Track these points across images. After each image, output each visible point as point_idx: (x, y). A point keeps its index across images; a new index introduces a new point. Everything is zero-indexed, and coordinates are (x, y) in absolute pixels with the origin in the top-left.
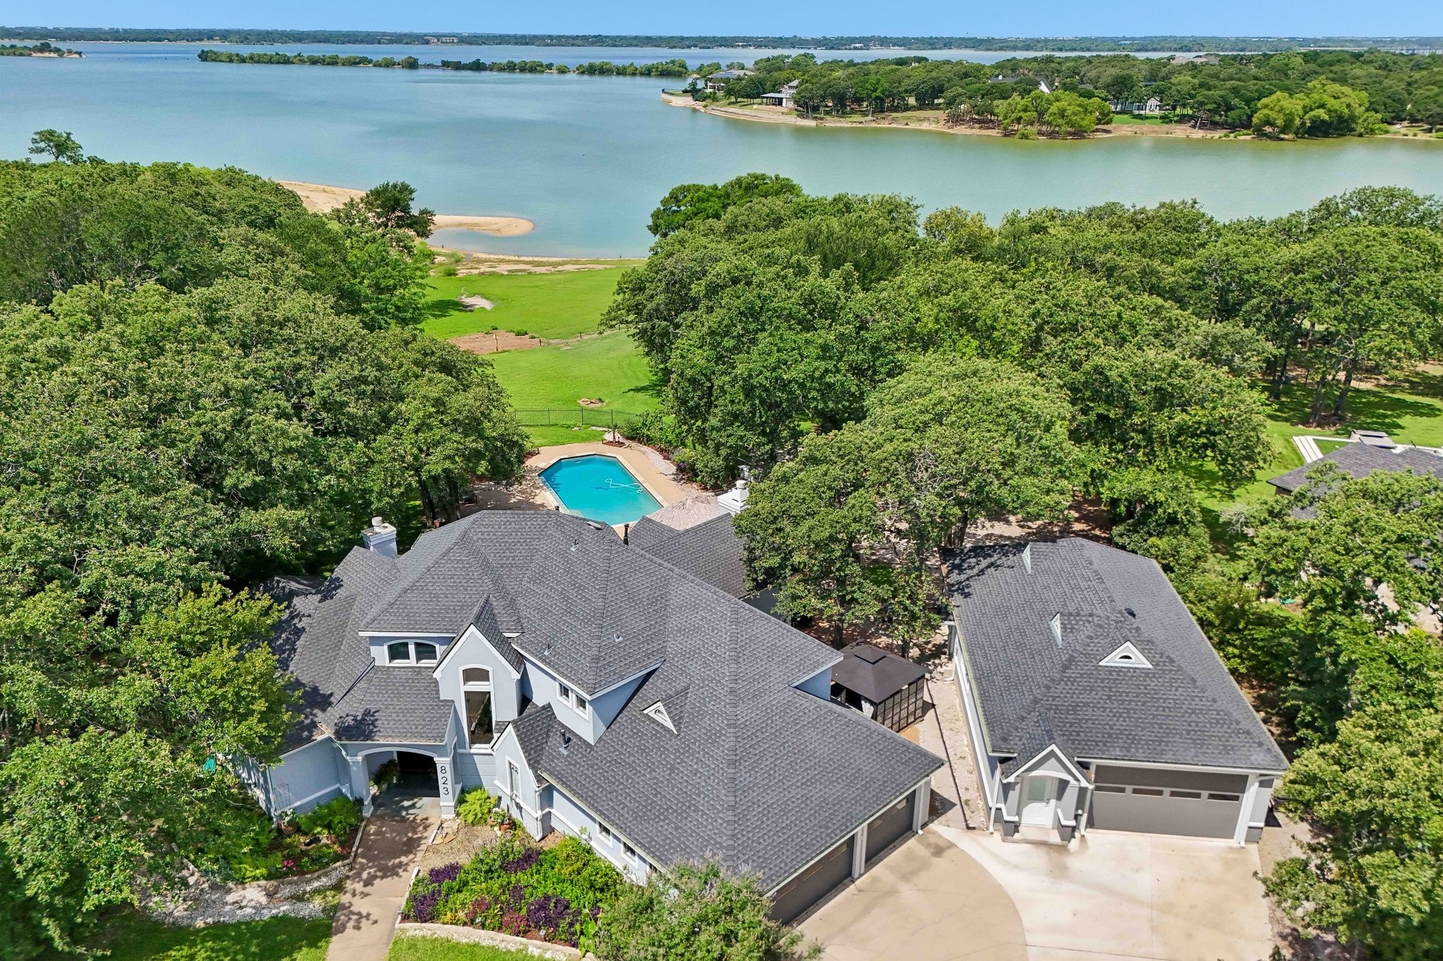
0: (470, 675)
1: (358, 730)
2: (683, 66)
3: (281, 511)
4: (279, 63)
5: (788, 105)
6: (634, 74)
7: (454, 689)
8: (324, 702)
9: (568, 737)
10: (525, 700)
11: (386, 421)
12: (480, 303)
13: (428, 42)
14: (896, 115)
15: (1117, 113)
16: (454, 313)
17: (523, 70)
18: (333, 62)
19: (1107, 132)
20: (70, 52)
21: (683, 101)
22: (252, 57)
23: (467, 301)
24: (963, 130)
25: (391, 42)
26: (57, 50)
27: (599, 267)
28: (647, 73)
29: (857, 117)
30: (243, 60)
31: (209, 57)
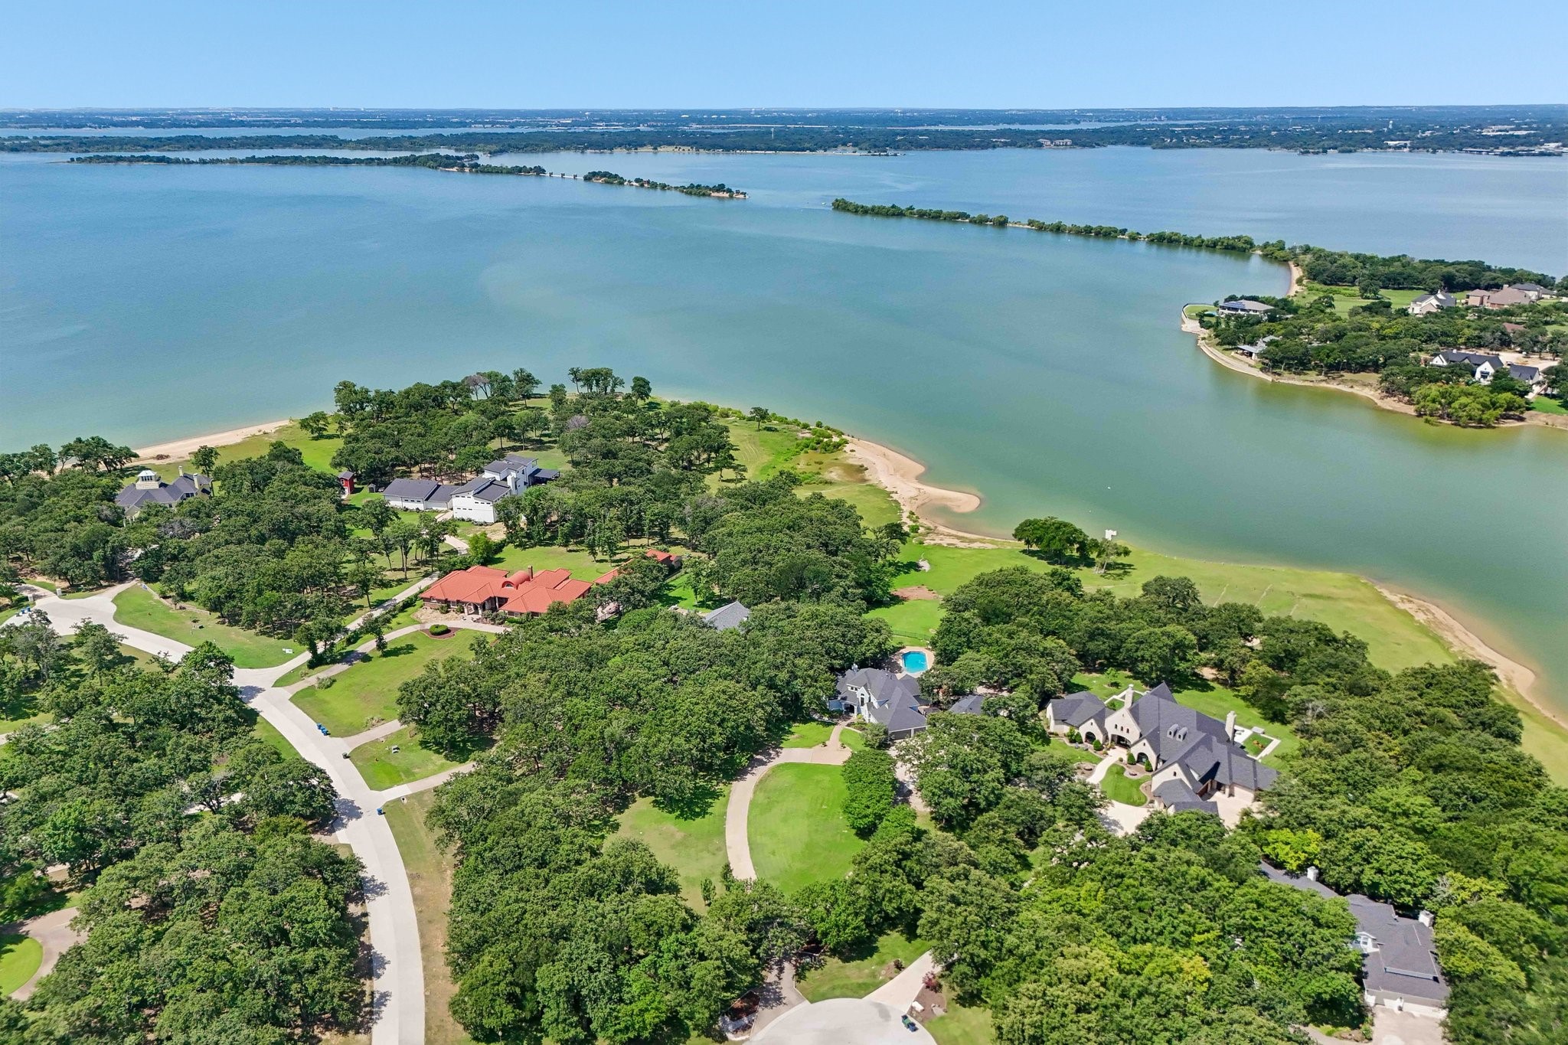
0: (862, 695)
2: (1249, 242)
3: (838, 661)
5: (1256, 358)
6: (1200, 246)
7: (859, 697)
8: (840, 693)
9: (874, 707)
10: (870, 701)
12: (925, 565)
13: (1041, 145)
14: (1347, 376)
15: (1553, 397)
16: (913, 571)
17: (1098, 234)
18: (936, 217)
19: (1522, 419)
20: (738, 192)
21: (1192, 326)
22: (873, 209)
23: (921, 563)
24: (1390, 404)
25: (1005, 145)
26: (729, 191)
27: (990, 546)
28: (1212, 246)
29: (1312, 375)
30: (865, 211)
31: (841, 206)
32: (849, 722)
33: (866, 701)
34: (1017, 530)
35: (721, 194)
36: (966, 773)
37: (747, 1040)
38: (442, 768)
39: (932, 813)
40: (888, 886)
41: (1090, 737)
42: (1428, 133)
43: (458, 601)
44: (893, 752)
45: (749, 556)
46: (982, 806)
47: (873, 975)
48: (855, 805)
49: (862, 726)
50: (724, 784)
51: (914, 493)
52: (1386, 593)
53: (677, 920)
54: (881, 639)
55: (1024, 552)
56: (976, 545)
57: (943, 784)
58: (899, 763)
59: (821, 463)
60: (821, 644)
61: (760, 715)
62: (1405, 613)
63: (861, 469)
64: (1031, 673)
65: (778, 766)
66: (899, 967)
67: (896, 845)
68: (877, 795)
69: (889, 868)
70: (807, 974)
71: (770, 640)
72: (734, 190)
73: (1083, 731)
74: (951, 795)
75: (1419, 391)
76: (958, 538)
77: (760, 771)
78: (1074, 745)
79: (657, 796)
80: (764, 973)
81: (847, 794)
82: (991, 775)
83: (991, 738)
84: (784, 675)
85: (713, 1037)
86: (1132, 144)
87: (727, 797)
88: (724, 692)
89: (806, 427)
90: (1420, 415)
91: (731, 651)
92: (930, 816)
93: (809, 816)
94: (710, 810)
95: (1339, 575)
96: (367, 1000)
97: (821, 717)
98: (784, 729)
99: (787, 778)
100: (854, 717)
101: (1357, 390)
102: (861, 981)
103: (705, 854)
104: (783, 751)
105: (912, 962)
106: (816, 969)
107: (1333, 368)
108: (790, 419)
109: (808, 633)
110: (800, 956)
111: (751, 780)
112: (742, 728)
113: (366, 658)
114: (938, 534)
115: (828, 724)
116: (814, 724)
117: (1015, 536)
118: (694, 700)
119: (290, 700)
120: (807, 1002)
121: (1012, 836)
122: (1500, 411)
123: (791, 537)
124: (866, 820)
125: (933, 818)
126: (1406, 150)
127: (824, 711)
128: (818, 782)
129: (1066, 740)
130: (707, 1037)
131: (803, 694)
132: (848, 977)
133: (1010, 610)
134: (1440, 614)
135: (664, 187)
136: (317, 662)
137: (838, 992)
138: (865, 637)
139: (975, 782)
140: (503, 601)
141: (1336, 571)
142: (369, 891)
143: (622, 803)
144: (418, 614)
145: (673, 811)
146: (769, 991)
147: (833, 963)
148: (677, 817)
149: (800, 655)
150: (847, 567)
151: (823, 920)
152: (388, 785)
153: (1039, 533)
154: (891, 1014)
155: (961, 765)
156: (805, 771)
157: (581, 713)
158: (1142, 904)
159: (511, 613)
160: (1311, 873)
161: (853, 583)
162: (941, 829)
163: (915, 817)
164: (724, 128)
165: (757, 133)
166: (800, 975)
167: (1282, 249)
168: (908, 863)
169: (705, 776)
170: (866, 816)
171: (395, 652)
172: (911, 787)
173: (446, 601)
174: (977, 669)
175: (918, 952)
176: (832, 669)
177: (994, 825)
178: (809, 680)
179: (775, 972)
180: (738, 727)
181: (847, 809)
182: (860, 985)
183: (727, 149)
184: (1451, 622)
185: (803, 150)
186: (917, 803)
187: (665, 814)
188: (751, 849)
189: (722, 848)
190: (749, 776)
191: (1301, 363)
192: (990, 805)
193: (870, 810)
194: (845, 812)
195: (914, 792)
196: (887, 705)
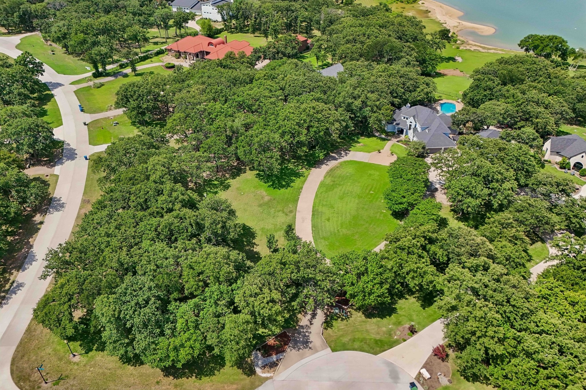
0: (411, 122)
1: (398, 124)
3: (398, 100)
7: (408, 124)
8: (395, 121)
9: (418, 131)
10: (415, 127)
11: (415, 90)
12: (459, 59)
16: (451, 62)
23: (457, 58)
32: (399, 139)
33: (413, 126)
34: (521, 41)
36: (487, 181)
37: (271, 378)
39: (451, 206)
40: (413, 266)
41: (578, 166)
43: (185, 52)
44: (429, 160)
45: (351, 38)
46: (495, 207)
47: (390, 333)
48: (394, 194)
49: (407, 142)
50: (306, 169)
51: (456, 24)
53: (222, 273)
54: (428, 90)
57: (468, 187)
58: (432, 169)
59: (404, 8)
60: (388, 87)
61: (336, 126)
63: (427, 12)
64: (537, 118)
65: (345, 162)
66: (413, 331)
67: (424, 232)
68: (412, 190)
69: (416, 251)
70: (334, 323)
71: (353, 81)
73: (573, 162)
74: (472, 196)
76: (481, 47)
77: (332, 164)
78: (563, 170)
79: (260, 171)
80: (299, 316)
81: (389, 186)
82: (507, 185)
83: (508, 158)
84: (358, 103)
85: (244, 369)
87: (306, 177)
88: (314, 108)
91: (326, 84)
92: (449, 208)
93: (360, 197)
94: (292, 184)
96: (7, 287)
97: (380, 135)
98: (354, 140)
99: (350, 170)
100: (403, 137)
102: (378, 337)
103: (280, 214)
104: (351, 153)
105: (424, 327)
106: (342, 320)
109: (380, 80)
110: (331, 306)
111: (325, 168)
112: (322, 133)
113: (125, 76)
114: (468, 44)
115: (384, 140)
116: (375, 138)
117: (520, 45)
118: (292, 111)
119: (74, 92)
120: (329, 349)
121: (522, 235)
123: (380, 31)
124: (401, 206)
125: (452, 210)
127: (383, 131)
128: (370, 175)
129: (557, 167)
130: (239, 368)
131: (370, 117)
132: (367, 331)
133: (523, 77)
136: (98, 75)
137: (357, 344)
138: (418, 87)
139: (492, 189)
140: (208, 53)
142: (52, 207)
143: (236, 172)
144: (164, 58)
145: (268, 182)
146: (299, 333)
147: (358, 316)
148: (269, 186)
149: (373, 92)
150: (413, 49)
151: (353, 284)
152: (102, 143)
153: (537, 43)
154: (401, 376)
155: (485, 174)
156: (362, 166)
157: (216, 110)
161: (415, 59)
162: (457, 219)
163: (440, 208)
166: (328, 324)
168: (433, 248)
169: (295, 162)
170: (401, 203)
171: (141, 74)
172: (438, 186)
173: (179, 52)
174: (498, 111)
175: (431, 319)
176: (393, 104)
177: (508, 224)
178: (375, 109)
179: (309, 317)
180: (320, 132)
181: (388, 197)
182: (376, 342)
186: (441, 198)
187: (262, 183)
188: (313, 215)
189: (293, 212)
190: (324, 166)
192: (501, 208)
193: (405, 200)
194: (385, 198)
195: (439, 190)
196: (427, 130)
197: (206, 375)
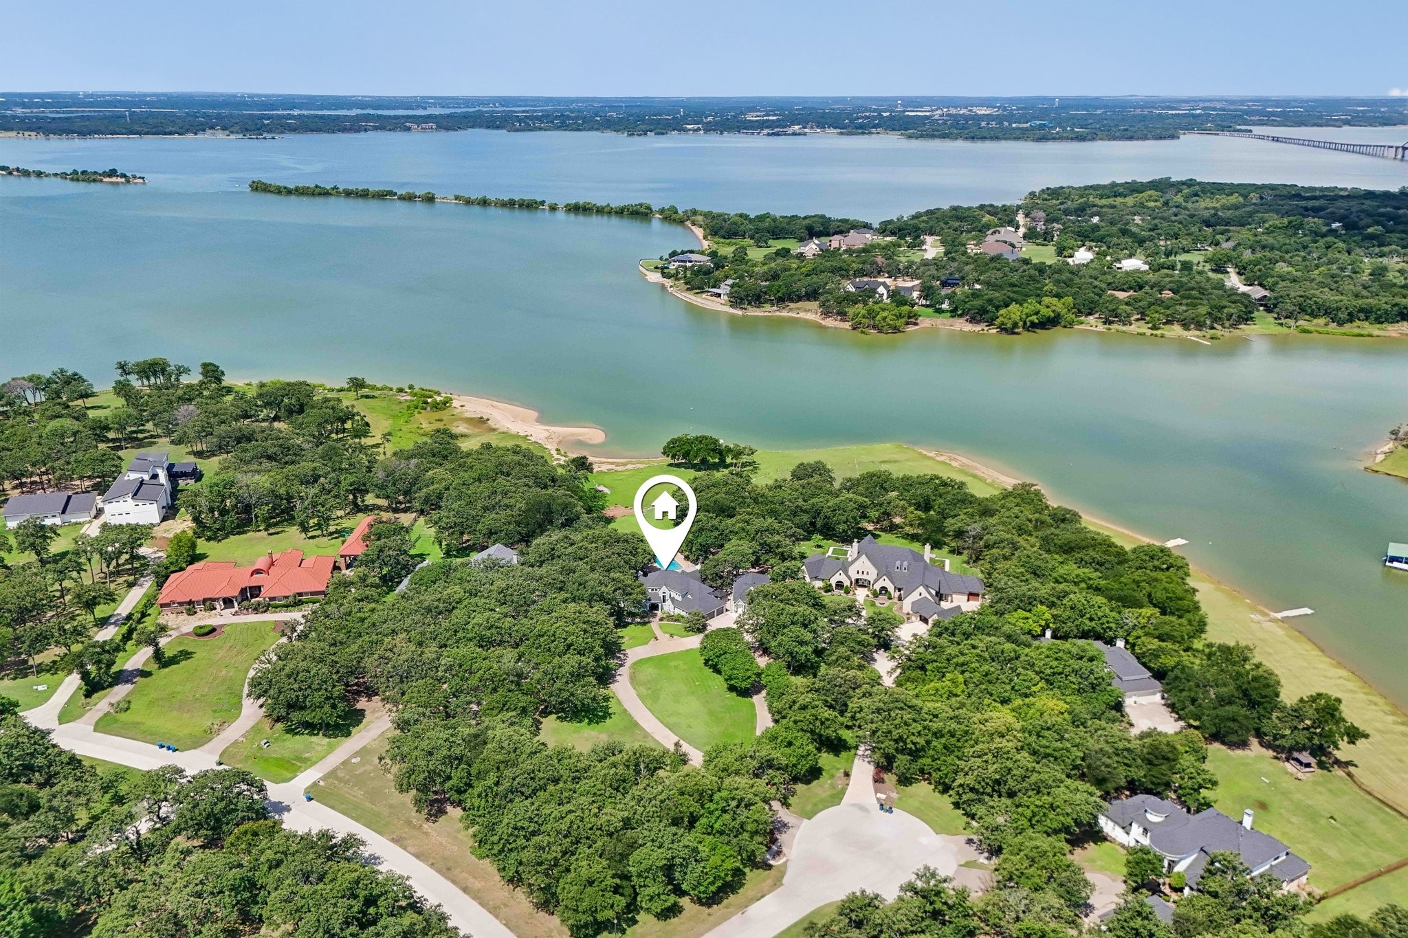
1: (647, 600)
2: (649, 208)
4: (320, 194)
5: (724, 298)
6: (610, 213)
12: (604, 489)
13: (409, 129)
14: (792, 305)
15: (927, 306)
17: (521, 206)
18: (364, 195)
19: (916, 324)
20: (134, 177)
21: (655, 277)
22: (297, 189)
23: (599, 488)
24: (830, 322)
25: (375, 128)
26: (124, 176)
27: (642, 466)
28: (620, 212)
29: (767, 307)
30: (289, 192)
31: (259, 187)
32: (658, 617)
33: (668, 597)
34: (665, 448)
35: (114, 179)
37: (787, 860)
38: (331, 749)
41: (840, 585)
42: (710, 119)
43: (202, 600)
47: (834, 786)
49: (671, 618)
50: (605, 688)
51: (546, 434)
52: (924, 452)
55: (670, 465)
56: (630, 467)
62: (943, 463)
63: (483, 420)
65: (635, 663)
66: (847, 775)
70: (791, 802)
72: (129, 174)
73: (833, 582)
75: (851, 311)
76: (611, 463)
77: (624, 671)
79: (556, 713)
84: (609, 589)
85: (761, 867)
86: (488, 127)
87: (616, 697)
88: (580, 612)
89: (401, 390)
90: (854, 329)
94: (611, 711)
95: (888, 445)
97: (633, 620)
98: (620, 635)
99: (652, 670)
100: (661, 613)
101: (802, 315)
102: (829, 793)
104: (628, 652)
105: (851, 768)
106: (792, 796)
107: (783, 300)
108: (379, 386)
111: (623, 680)
113: (145, 674)
115: (643, 624)
116: (633, 626)
117: (664, 453)
119: (95, 731)
120: (806, 820)
122: (903, 320)
126: (702, 132)
128: (676, 667)
130: (757, 869)
132: (819, 794)
134: (964, 460)
135: (39, 174)
136: (92, 689)
137: (821, 806)
140: (257, 589)
141: (884, 442)
145: (582, 720)
146: (774, 822)
147: (800, 788)
148: (589, 724)
152: (290, 775)
154: (868, 807)
156: (660, 662)
158: (989, 677)
159: (272, 599)
160: (1048, 634)
164: (58, 112)
165: (105, 118)
166: (786, 804)
167: (676, 212)
170: (749, 677)
171: (173, 661)
173: (190, 602)
175: (850, 761)
178: (627, 589)
182: (831, 796)
183: (83, 133)
184: (975, 464)
185: (170, 133)
187: (577, 724)
188: (670, 729)
190: (619, 678)
191: (757, 299)
196: (689, 596)
197: (739, 888)
